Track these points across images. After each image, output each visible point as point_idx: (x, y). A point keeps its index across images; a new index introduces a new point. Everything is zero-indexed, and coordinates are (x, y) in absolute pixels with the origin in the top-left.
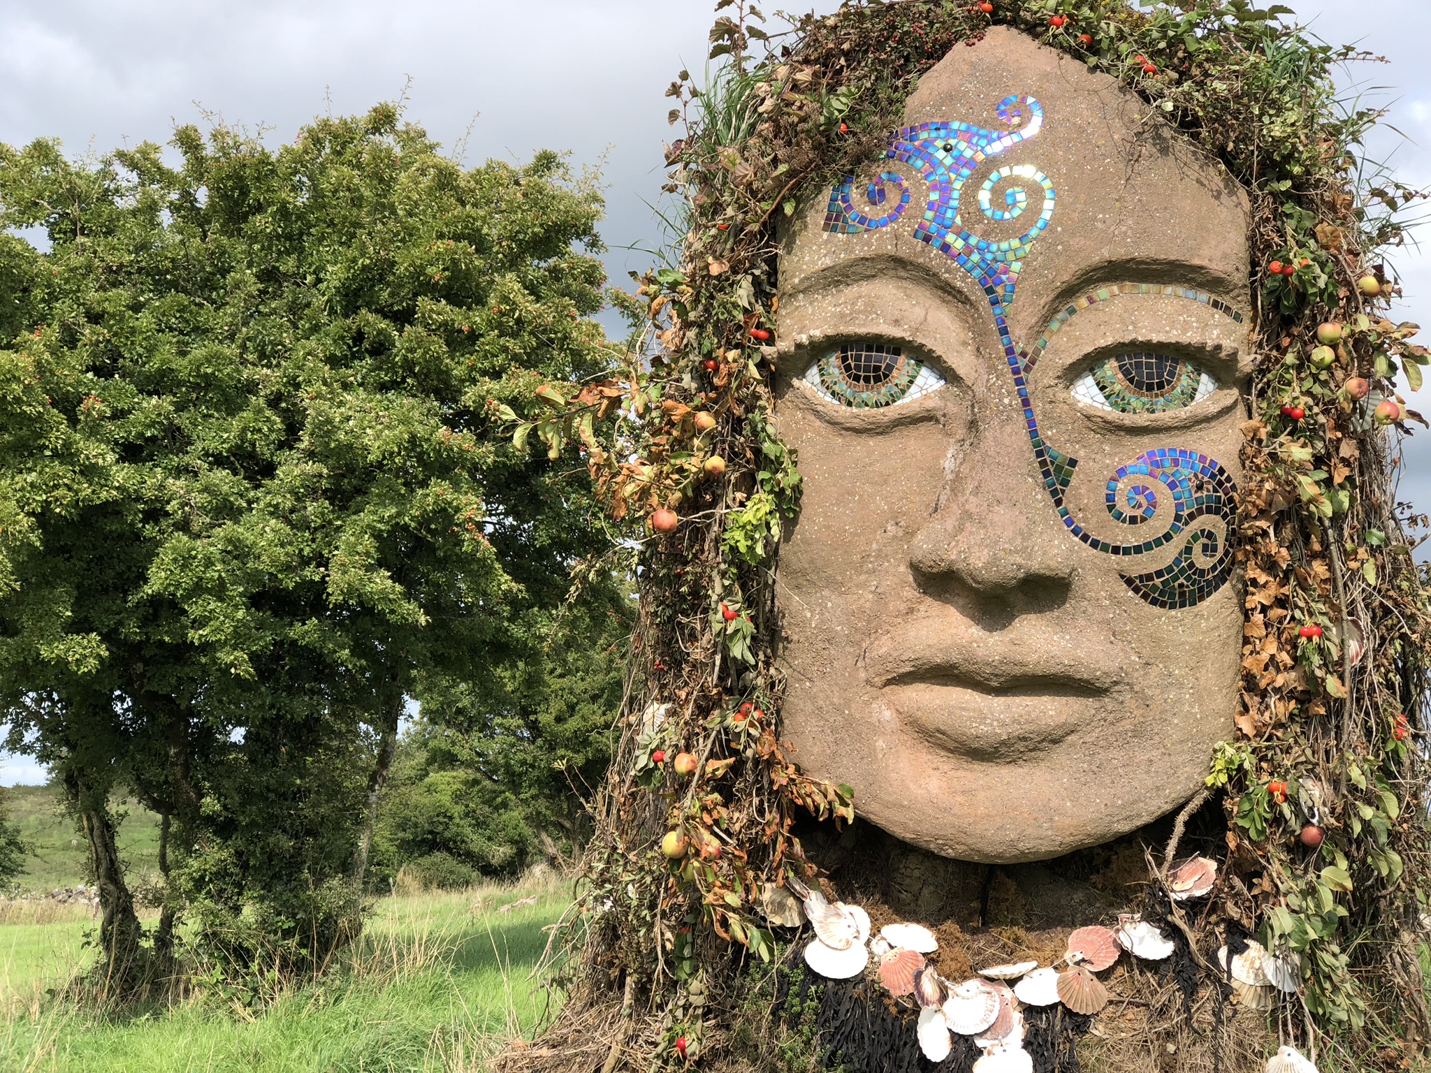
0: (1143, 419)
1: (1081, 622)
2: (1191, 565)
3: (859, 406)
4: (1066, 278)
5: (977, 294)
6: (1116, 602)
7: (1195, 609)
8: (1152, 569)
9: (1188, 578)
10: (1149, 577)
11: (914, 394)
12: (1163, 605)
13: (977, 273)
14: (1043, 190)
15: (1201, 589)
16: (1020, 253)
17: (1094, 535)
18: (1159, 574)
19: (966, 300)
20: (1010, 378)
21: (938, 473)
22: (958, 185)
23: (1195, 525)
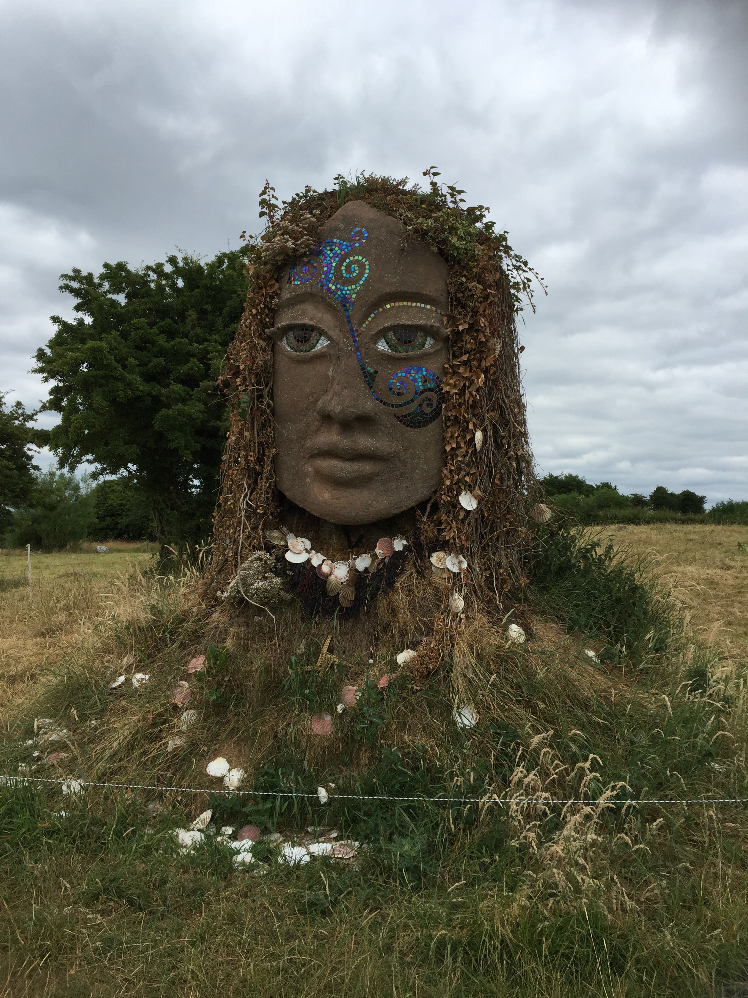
0: (403, 354)
1: (380, 434)
2: (422, 411)
3: (299, 352)
4: (372, 300)
5: (340, 307)
6: (394, 426)
7: (425, 428)
8: (407, 412)
9: (421, 417)
10: (405, 416)
11: (319, 347)
12: (412, 427)
13: (340, 299)
14: (365, 265)
15: (427, 421)
16: (356, 291)
17: (384, 400)
18: (409, 415)
19: (336, 310)
20: (351, 340)
21: (327, 377)
22: (334, 264)
23: (423, 396)
